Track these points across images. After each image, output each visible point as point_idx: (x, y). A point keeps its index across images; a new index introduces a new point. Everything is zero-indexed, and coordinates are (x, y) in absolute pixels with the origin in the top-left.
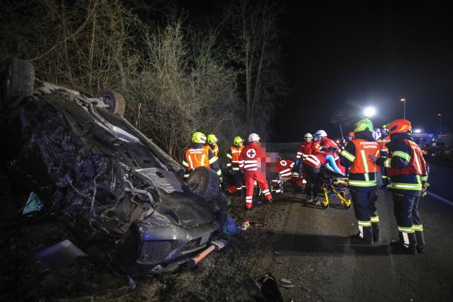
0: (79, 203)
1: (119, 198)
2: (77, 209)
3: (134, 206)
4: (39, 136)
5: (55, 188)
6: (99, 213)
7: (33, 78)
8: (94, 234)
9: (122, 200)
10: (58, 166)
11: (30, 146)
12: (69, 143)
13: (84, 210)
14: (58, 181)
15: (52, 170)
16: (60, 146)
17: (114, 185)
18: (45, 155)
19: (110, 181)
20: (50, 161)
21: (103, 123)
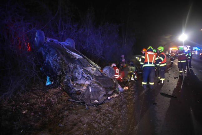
0: (66, 81)
1: (79, 79)
2: (65, 83)
3: (85, 81)
4: (49, 58)
5: (57, 76)
6: (73, 84)
7: (44, 37)
8: (72, 91)
9: (80, 79)
10: (56, 68)
11: (46, 62)
12: (59, 60)
13: (68, 83)
14: (58, 74)
15: (55, 70)
16: (56, 61)
17: (77, 74)
18: (52, 64)
19: (75, 72)
20: (53, 67)
21: (69, 51)
